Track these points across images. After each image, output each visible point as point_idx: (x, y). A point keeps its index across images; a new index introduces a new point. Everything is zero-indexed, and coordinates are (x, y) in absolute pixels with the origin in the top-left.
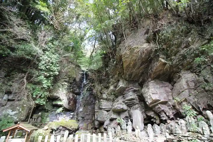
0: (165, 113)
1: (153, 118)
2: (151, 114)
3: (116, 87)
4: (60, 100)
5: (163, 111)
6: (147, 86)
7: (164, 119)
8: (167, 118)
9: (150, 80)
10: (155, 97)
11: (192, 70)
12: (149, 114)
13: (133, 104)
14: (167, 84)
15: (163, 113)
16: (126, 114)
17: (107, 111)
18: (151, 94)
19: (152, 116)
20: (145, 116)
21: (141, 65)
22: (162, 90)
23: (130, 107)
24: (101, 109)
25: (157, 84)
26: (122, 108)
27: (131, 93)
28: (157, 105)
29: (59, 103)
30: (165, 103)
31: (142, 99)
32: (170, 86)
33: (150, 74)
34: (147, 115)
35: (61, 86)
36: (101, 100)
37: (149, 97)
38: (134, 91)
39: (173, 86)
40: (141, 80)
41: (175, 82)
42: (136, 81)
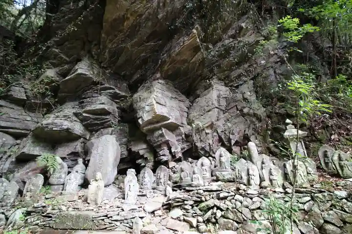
0: (170, 149)
1: (142, 157)
2: (141, 148)
5: (167, 143)
7: (165, 158)
8: (170, 157)
10: (160, 110)
12: (135, 149)
13: (102, 124)
15: (166, 148)
16: (76, 146)
18: (154, 102)
19: (141, 152)
20: (126, 153)
27: (103, 98)
28: (160, 128)
31: (128, 116)
34: (129, 151)
37: (147, 108)
38: (114, 97)
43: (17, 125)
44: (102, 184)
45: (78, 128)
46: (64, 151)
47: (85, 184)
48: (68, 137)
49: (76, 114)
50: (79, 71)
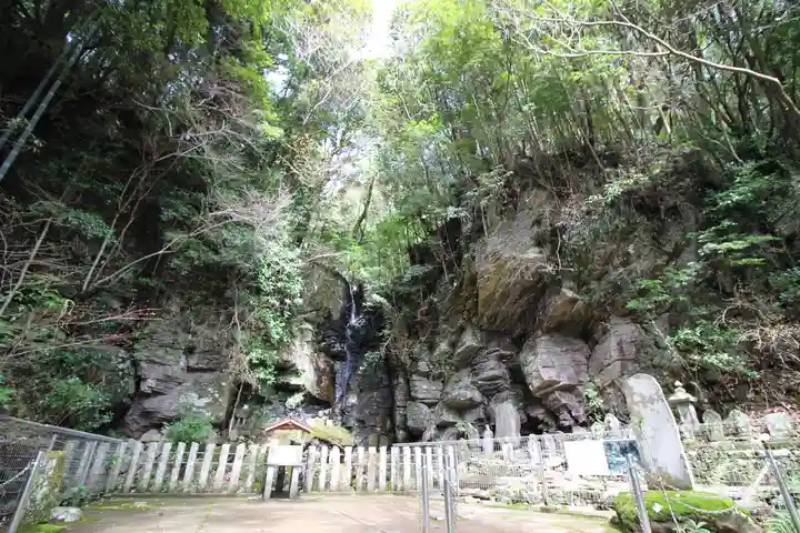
0: (570, 412)
1: (542, 422)
2: (539, 413)
3: (453, 345)
4: (297, 373)
5: (565, 406)
6: (533, 348)
7: (567, 424)
8: (572, 422)
9: (540, 333)
10: (548, 375)
11: (634, 317)
12: (533, 414)
13: (496, 389)
14: (580, 344)
15: (566, 413)
16: (480, 413)
17: (430, 405)
18: (540, 367)
19: (541, 417)
20: (524, 417)
21: (520, 297)
22: (566, 359)
23: (487, 397)
24: (414, 399)
25: (556, 343)
26: (471, 399)
27: (492, 363)
28: (553, 392)
29: (294, 381)
30: (569, 389)
31: (518, 377)
32: (586, 348)
33: (541, 322)
34: (528, 416)
35: (298, 334)
36: (414, 377)
37: (535, 374)
38: (501, 358)
39: (592, 349)
40: (518, 332)
41: (597, 343)
42: (507, 333)
43: (429, 396)
44: (511, 446)
45: (477, 396)
46: (471, 417)
47: (497, 447)
48: (472, 405)
49: (473, 383)
50: (467, 344)
